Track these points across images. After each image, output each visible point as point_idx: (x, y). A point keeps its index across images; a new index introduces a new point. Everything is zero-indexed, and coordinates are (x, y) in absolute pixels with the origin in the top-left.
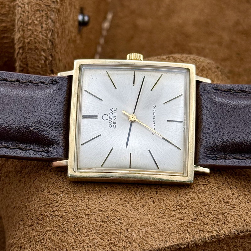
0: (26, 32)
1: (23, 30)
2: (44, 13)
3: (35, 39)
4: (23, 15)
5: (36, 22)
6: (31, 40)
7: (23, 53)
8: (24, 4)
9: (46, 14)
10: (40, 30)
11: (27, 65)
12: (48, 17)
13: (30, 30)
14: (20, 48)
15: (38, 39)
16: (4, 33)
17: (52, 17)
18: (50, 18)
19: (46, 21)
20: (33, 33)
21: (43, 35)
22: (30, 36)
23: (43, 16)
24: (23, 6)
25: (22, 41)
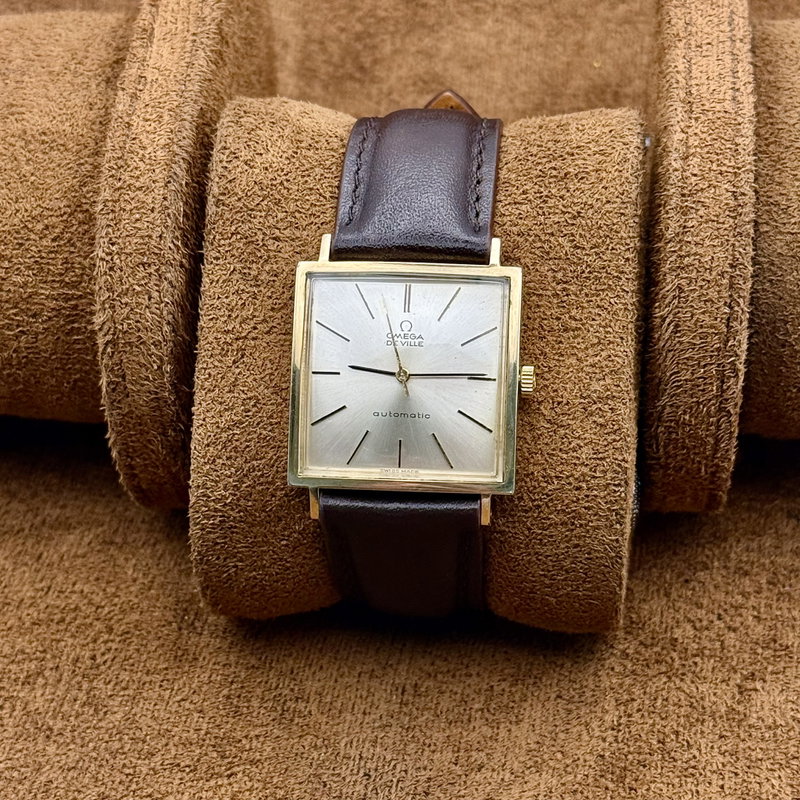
0: (118, 309)
1: (113, 307)
2: (152, 270)
3: (138, 322)
4: (110, 275)
5: (138, 288)
6: (129, 324)
7: (113, 353)
8: (111, 254)
9: (157, 271)
10: (146, 302)
11: (124, 377)
12: (160, 276)
13: (126, 304)
14: (107, 344)
15: (143, 321)
16: (73, 322)
17: (168, 275)
18: (165, 279)
19: (156, 285)
20: (132, 309)
21: (152, 313)
22: (128, 318)
23: (150, 274)
24: (108, 258)
25: (110, 328)
